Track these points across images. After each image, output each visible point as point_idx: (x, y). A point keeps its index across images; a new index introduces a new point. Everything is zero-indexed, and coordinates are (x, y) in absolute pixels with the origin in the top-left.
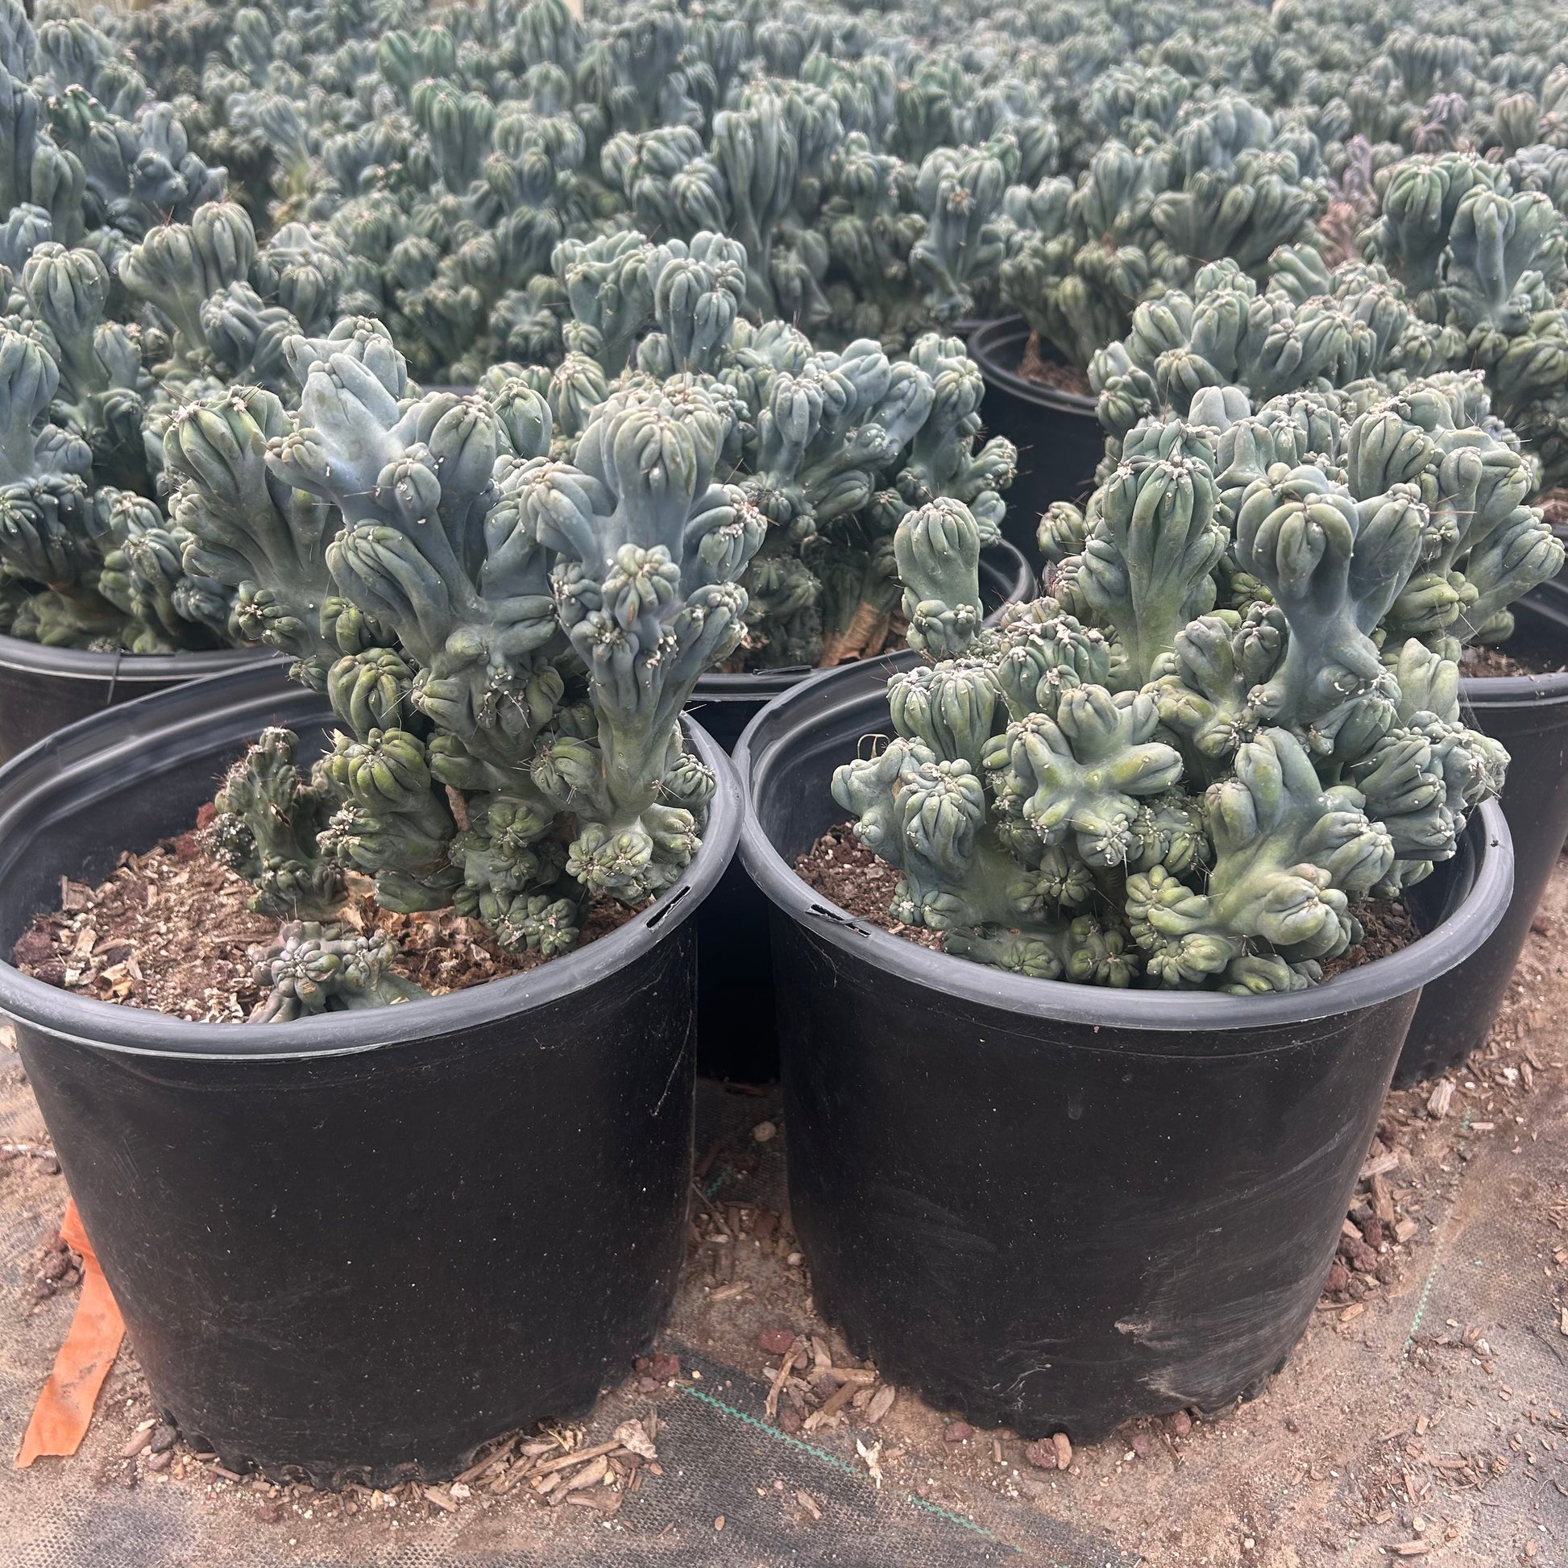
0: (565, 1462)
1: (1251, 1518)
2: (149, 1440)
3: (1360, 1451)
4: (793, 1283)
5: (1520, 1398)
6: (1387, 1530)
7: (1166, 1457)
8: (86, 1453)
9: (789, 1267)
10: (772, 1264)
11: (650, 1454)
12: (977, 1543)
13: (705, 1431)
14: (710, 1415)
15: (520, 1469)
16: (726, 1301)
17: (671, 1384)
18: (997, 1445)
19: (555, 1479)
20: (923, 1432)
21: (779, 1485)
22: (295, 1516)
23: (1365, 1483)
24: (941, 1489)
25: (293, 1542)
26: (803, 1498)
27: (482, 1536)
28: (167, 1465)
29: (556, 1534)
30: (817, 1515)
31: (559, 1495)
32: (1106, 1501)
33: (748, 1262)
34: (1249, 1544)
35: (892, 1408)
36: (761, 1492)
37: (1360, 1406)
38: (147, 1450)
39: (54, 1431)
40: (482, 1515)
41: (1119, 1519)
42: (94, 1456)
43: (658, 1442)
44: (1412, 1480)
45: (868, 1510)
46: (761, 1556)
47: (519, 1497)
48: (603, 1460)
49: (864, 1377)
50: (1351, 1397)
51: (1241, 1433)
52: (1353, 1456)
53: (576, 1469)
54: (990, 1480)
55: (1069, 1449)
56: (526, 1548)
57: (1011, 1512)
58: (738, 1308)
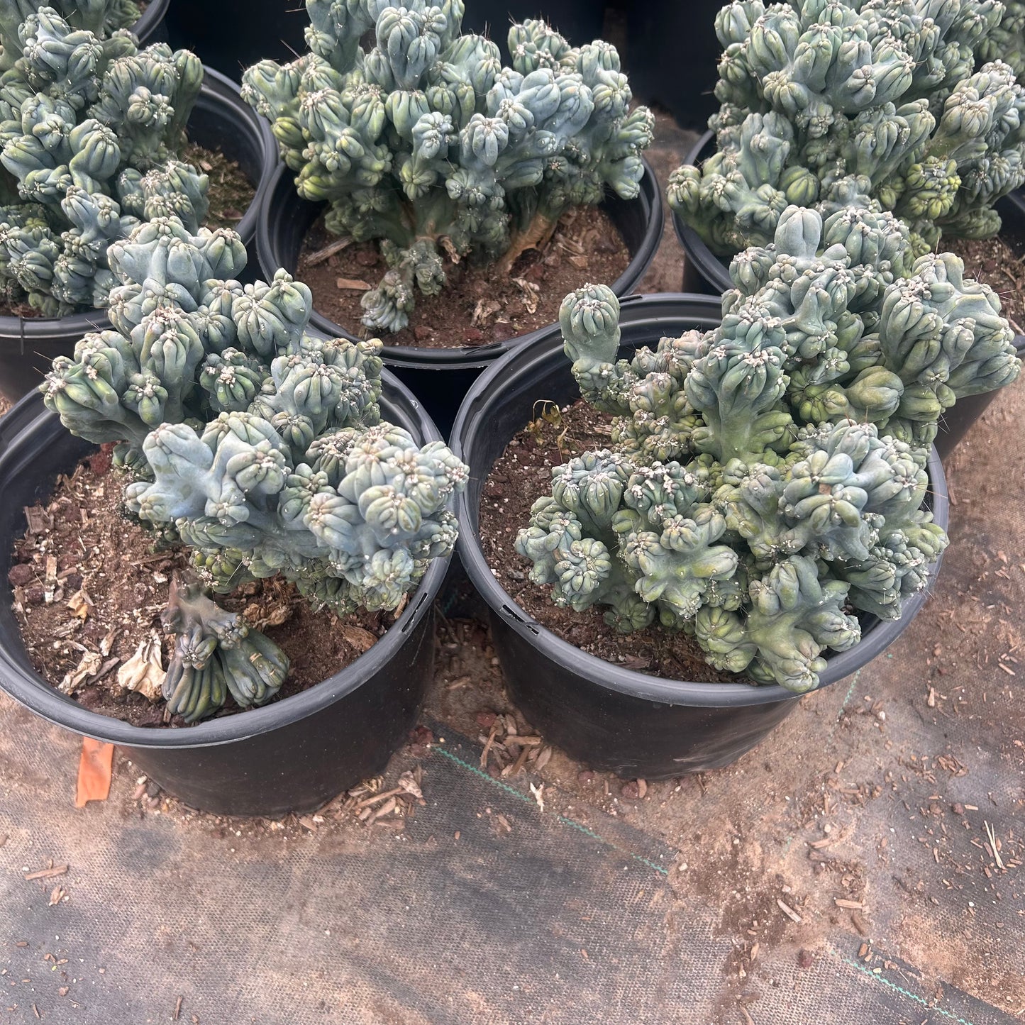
0: (374, 800)
1: (739, 826)
2: (146, 791)
3: (803, 782)
4: (495, 677)
5: (896, 748)
6: (810, 832)
7: (698, 788)
8: (113, 797)
9: (492, 666)
10: (483, 662)
11: (419, 795)
12: (593, 844)
13: (448, 776)
14: (450, 766)
15: (349, 806)
16: (457, 689)
17: (428, 746)
18: (607, 784)
19: (368, 811)
20: (567, 774)
21: (489, 811)
22: (230, 833)
23: (803, 803)
24: (576, 812)
25: (233, 850)
26: (501, 819)
27: (332, 845)
28: (159, 804)
29: (372, 843)
30: (509, 829)
31: (371, 821)
32: (664, 816)
33: (469, 663)
34: (737, 842)
35: (550, 760)
36: (479, 815)
37: (807, 755)
38: (145, 796)
39: (93, 785)
40: (330, 833)
41: (670, 826)
42: (118, 798)
43: (422, 786)
44: (829, 800)
45: (536, 824)
46: (480, 854)
47: (349, 821)
48: (393, 801)
49: (535, 742)
50: (803, 748)
51: (740, 772)
52: (799, 786)
53: (380, 805)
54: (602, 805)
55: (645, 787)
56: (356, 852)
57: (612, 824)
58: (464, 693)
